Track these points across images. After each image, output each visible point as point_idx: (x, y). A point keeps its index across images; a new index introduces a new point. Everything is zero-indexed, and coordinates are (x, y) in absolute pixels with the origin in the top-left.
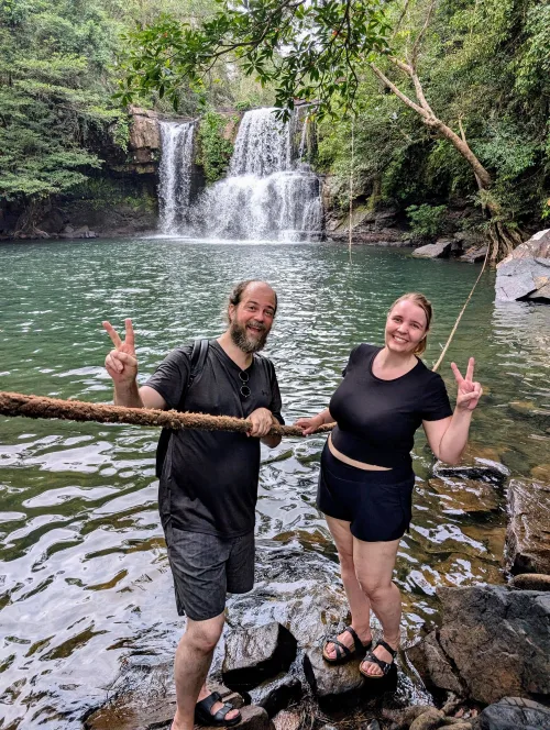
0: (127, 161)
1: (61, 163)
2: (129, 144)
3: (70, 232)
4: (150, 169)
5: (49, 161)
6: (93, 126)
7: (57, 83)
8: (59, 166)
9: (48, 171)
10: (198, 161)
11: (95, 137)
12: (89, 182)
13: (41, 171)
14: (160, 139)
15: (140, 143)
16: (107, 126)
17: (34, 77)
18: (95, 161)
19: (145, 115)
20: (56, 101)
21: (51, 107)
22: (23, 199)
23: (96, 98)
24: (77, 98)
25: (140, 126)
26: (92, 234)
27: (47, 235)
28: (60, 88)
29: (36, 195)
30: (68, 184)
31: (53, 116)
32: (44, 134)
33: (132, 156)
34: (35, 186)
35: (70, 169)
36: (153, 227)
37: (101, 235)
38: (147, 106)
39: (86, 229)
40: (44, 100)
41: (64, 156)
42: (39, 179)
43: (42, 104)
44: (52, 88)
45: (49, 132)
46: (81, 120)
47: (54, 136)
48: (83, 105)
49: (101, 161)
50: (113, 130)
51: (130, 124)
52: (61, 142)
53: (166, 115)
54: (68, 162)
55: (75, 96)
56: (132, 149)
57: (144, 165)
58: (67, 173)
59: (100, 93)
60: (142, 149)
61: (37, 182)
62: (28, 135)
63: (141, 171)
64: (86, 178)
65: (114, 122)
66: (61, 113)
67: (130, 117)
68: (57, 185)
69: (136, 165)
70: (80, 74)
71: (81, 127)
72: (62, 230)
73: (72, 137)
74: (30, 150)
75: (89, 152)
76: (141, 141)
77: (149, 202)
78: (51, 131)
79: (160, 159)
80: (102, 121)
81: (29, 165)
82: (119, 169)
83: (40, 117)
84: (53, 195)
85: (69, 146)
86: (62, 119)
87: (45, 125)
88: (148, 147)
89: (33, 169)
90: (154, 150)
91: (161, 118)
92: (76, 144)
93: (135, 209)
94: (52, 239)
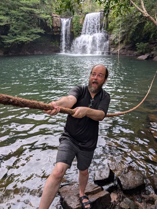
0: (51, 31)
1: (33, 32)
2: (52, 26)
3: (35, 52)
4: (58, 33)
5: (29, 32)
6: (42, 20)
7: (31, 7)
8: (33, 33)
9: (29, 35)
10: (72, 30)
11: (43, 24)
12: (41, 37)
13: (27, 34)
14: (61, 24)
15: (55, 25)
16: (46, 20)
17: (25, 6)
18: (42, 31)
19: (56, 17)
20: (31, 13)
21: (30, 15)
22: (23, 43)
23: (43, 12)
24: (37, 12)
25: (55, 20)
26: (42, 53)
27: (29, 54)
28: (32, 9)
29: (26, 42)
30: (35, 38)
31: (30, 18)
32: (28, 24)
33: (53, 29)
34: (26, 39)
35: (36, 34)
36: (59, 50)
37: (44, 54)
38: (57, 14)
39: (40, 52)
40: (28, 13)
41: (34, 30)
42: (27, 37)
43: (27, 14)
44: (30, 9)
45: (29, 23)
46: (38, 19)
47: (31, 24)
48: (39, 14)
49: (44, 31)
50: (48, 22)
51: (52, 20)
52: (33, 26)
53: (63, 16)
54: (35, 32)
55: (37, 11)
56: (53, 27)
57: (56, 32)
58: (34, 35)
59: (44, 10)
60: (56, 27)
61: (26, 38)
62: (23, 23)
63: (55, 34)
64: (40, 36)
65: (48, 19)
66: (32, 17)
67: (52, 17)
68: (32, 39)
69: (54, 32)
70: (38, 4)
71: (38, 21)
72: (33, 52)
73: (36, 24)
74: (24, 28)
75: (41, 28)
76: (55, 24)
77: (58, 43)
78: (30, 23)
79: (61, 30)
80: (44, 19)
81: (24, 33)
82: (49, 33)
83: (27, 18)
84: (31, 42)
85: (35, 27)
86: (33, 19)
87: (28, 21)
88: (57, 27)
89: (25, 34)
90: (59, 27)
91: (61, 17)
92: (37, 26)
93: (54, 45)
94: (31, 55)
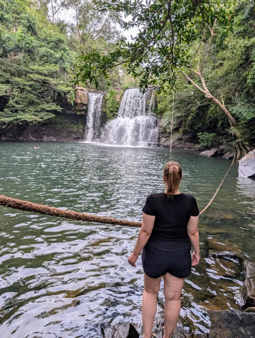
0: (73, 109)
1: (44, 109)
2: (74, 102)
3: (45, 138)
4: (83, 113)
5: (39, 108)
6: (59, 94)
7: (46, 76)
8: (43, 110)
9: (38, 112)
10: (104, 110)
11: (60, 98)
12: (56, 117)
13: (35, 112)
14: (88, 100)
15: (79, 101)
16: (65, 94)
17: (36, 73)
18: (59, 108)
19: (82, 90)
20: (44, 83)
21: (42, 85)
22: (26, 124)
23: (62, 82)
24: (54, 82)
25: (80, 94)
26: (55, 140)
27: (35, 140)
28: (46, 78)
29: (32, 122)
30: (46, 118)
31: (42, 89)
32: (38, 97)
33: (75, 107)
34: (32, 118)
35: (48, 111)
36: (83, 137)
37: (59, 141)
38: (83, 86)
39: (52, 137)
40: (39, 82)
41: (46, 106)
42: (34, 115)
43: (38, 84)
44: (43, 78)
45: (40, 96)
46: (54, 91)
47: (42, 97)
48: (56, 85)
49: (62, 108)
50: (68, 96)
51: (75, 94)
52: (45, 100)
53: (92, 90)
54: (47, 108)
55: (53, 81)
56: (75, 104)
57: (80, 111)
58: (46, 113)
59: (64, 80)
60: (81, 104)
61: (33, 116)
62: (31, 96)
63: (78, 113)
64: (54, 115)
65: (69, 92)
66: (46, 88)
67: (76, 90)
68: (42, 118)
69: (76, 111)
70: (56, 72)
71: (54, 94)
72: (42, 137)
73: (50, 98)
74: (31, 103)
75: (57, 104)
76: (80, 101)
77: (82, 127)
78: (41, 96)
79: (87, 109)
80: (63, 92)
81: (30, 109)
82: (69, 112)
83: (37, 89)
84: (39, 122)
85: (48, 102)
86: (46, 90)
87: (39, 93)
88: (83, 103)
89: (32, 111)
90: (85, 105)
91: (89, 91)
92: (52, 101)
93: (75, 130)
94: (37, 141)
